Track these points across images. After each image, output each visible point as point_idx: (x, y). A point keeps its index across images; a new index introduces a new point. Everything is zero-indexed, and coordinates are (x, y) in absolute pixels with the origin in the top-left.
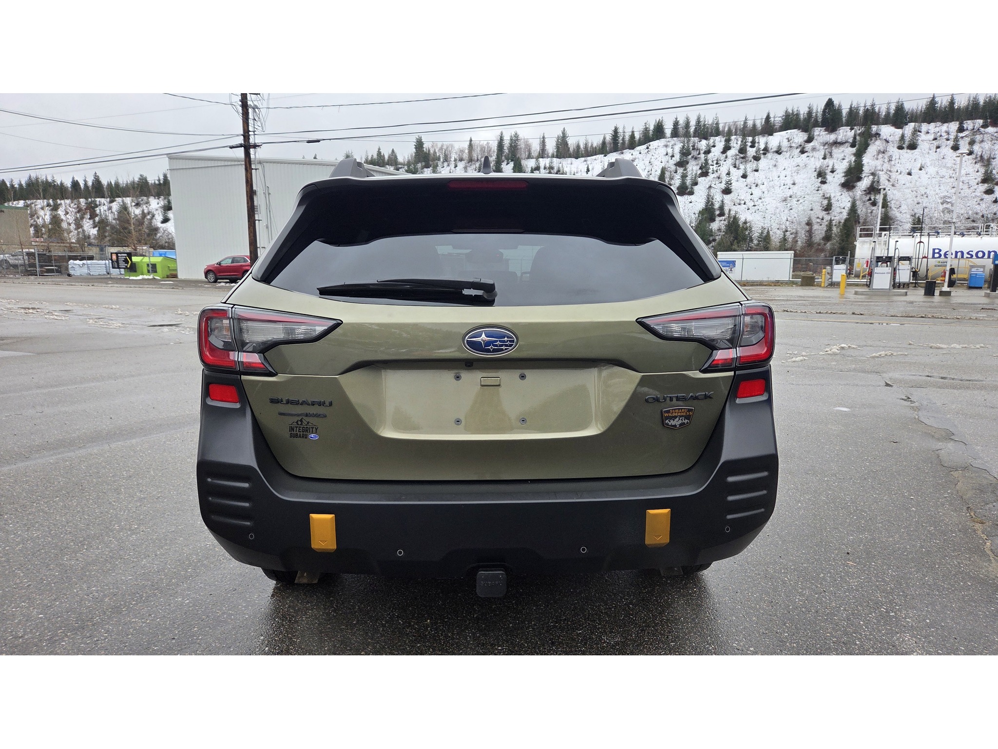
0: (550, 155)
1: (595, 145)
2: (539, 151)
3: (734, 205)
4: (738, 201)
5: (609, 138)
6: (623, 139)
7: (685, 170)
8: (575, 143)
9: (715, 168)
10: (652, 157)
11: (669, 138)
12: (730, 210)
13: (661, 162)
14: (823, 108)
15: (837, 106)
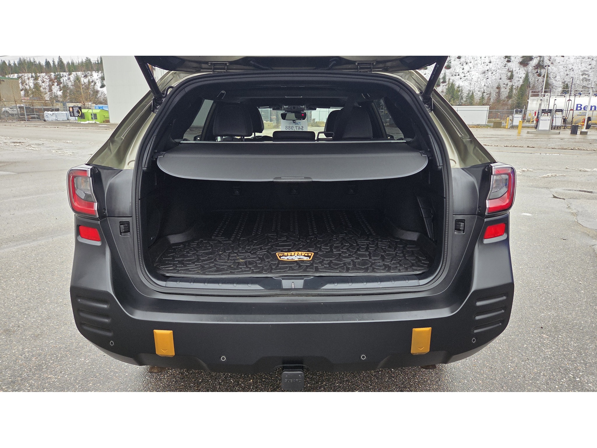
3: (452, 76)
4: (455, 73)
12: (449, 79)
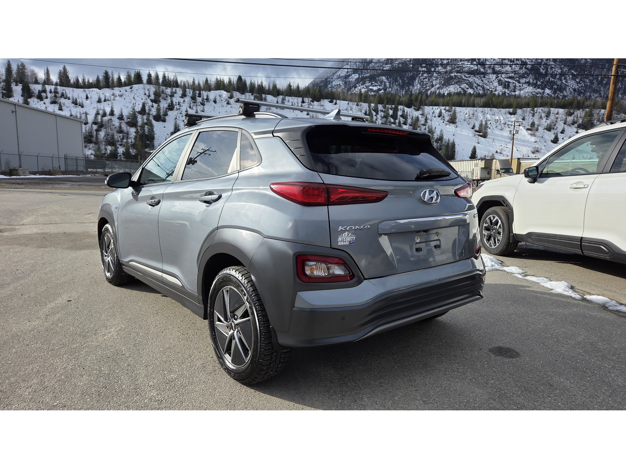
0: (54, 83)
1: (91, 81)
2: (45, 80)
5: (101, 78)
6: (113, 80)
7: (159, 106)
8: (74, 77)
9: (178, 107)
10: (135, 95)
11: (145, 84)
13: (142, 99)
14: (236, 80)
15: (244, 80)
